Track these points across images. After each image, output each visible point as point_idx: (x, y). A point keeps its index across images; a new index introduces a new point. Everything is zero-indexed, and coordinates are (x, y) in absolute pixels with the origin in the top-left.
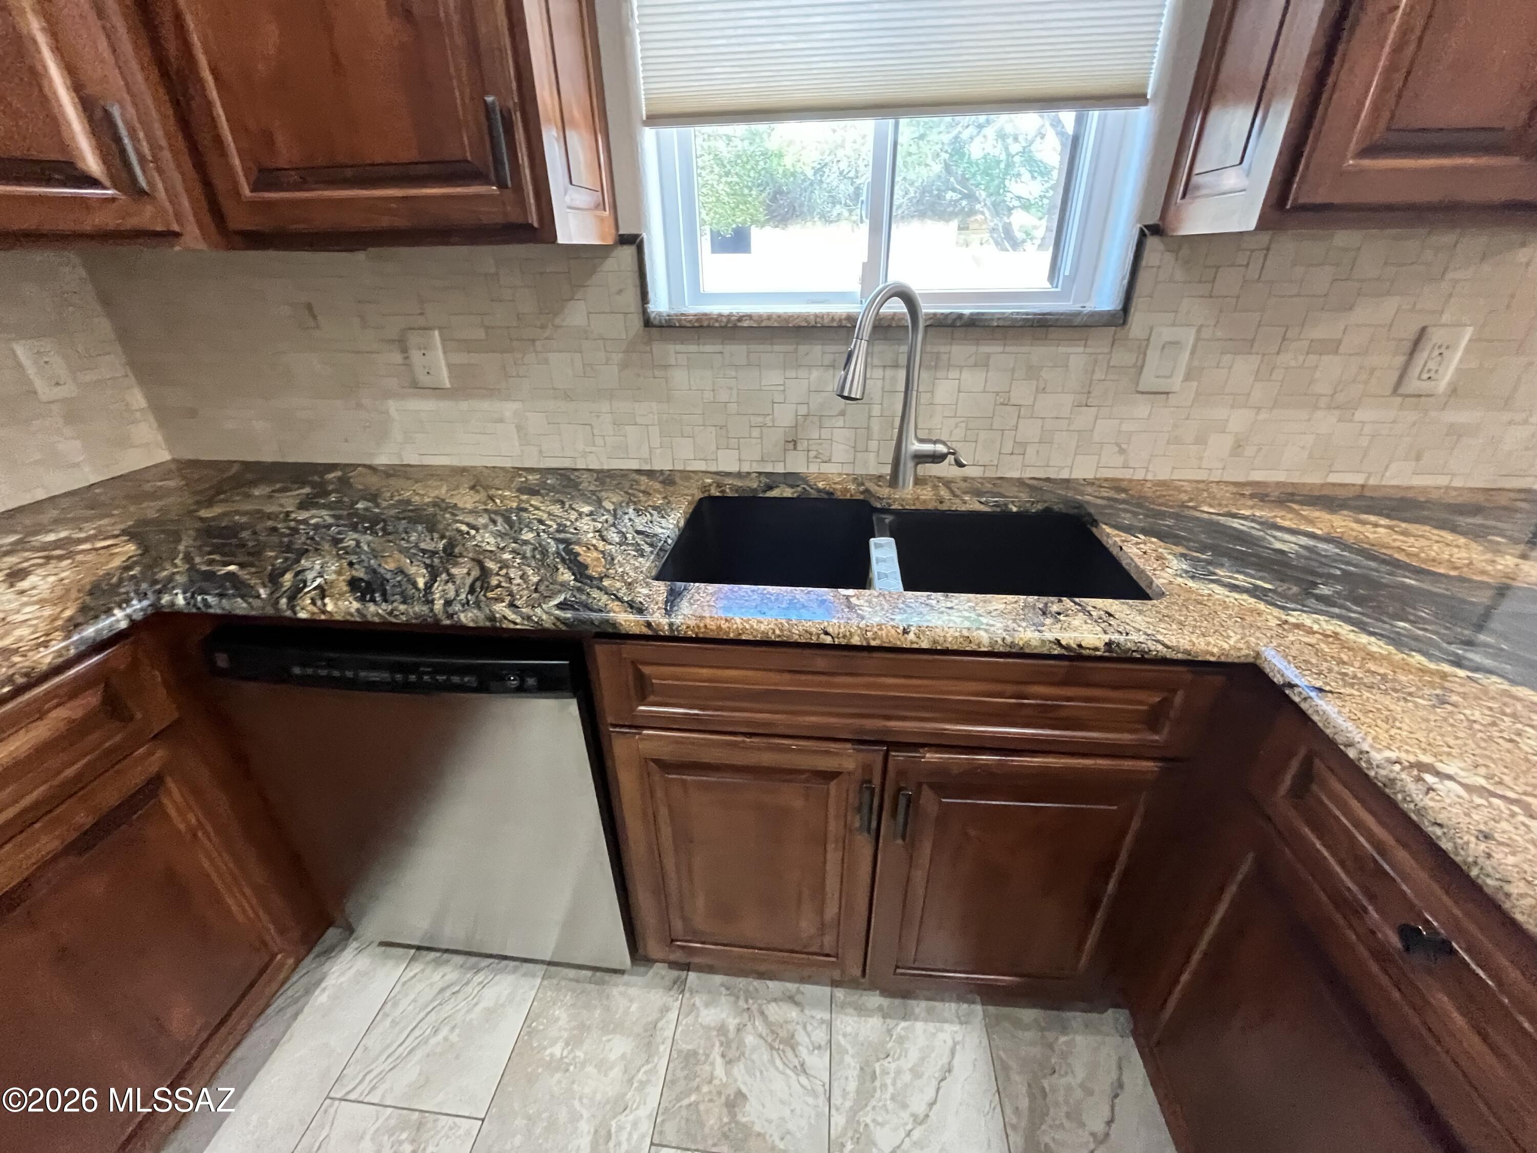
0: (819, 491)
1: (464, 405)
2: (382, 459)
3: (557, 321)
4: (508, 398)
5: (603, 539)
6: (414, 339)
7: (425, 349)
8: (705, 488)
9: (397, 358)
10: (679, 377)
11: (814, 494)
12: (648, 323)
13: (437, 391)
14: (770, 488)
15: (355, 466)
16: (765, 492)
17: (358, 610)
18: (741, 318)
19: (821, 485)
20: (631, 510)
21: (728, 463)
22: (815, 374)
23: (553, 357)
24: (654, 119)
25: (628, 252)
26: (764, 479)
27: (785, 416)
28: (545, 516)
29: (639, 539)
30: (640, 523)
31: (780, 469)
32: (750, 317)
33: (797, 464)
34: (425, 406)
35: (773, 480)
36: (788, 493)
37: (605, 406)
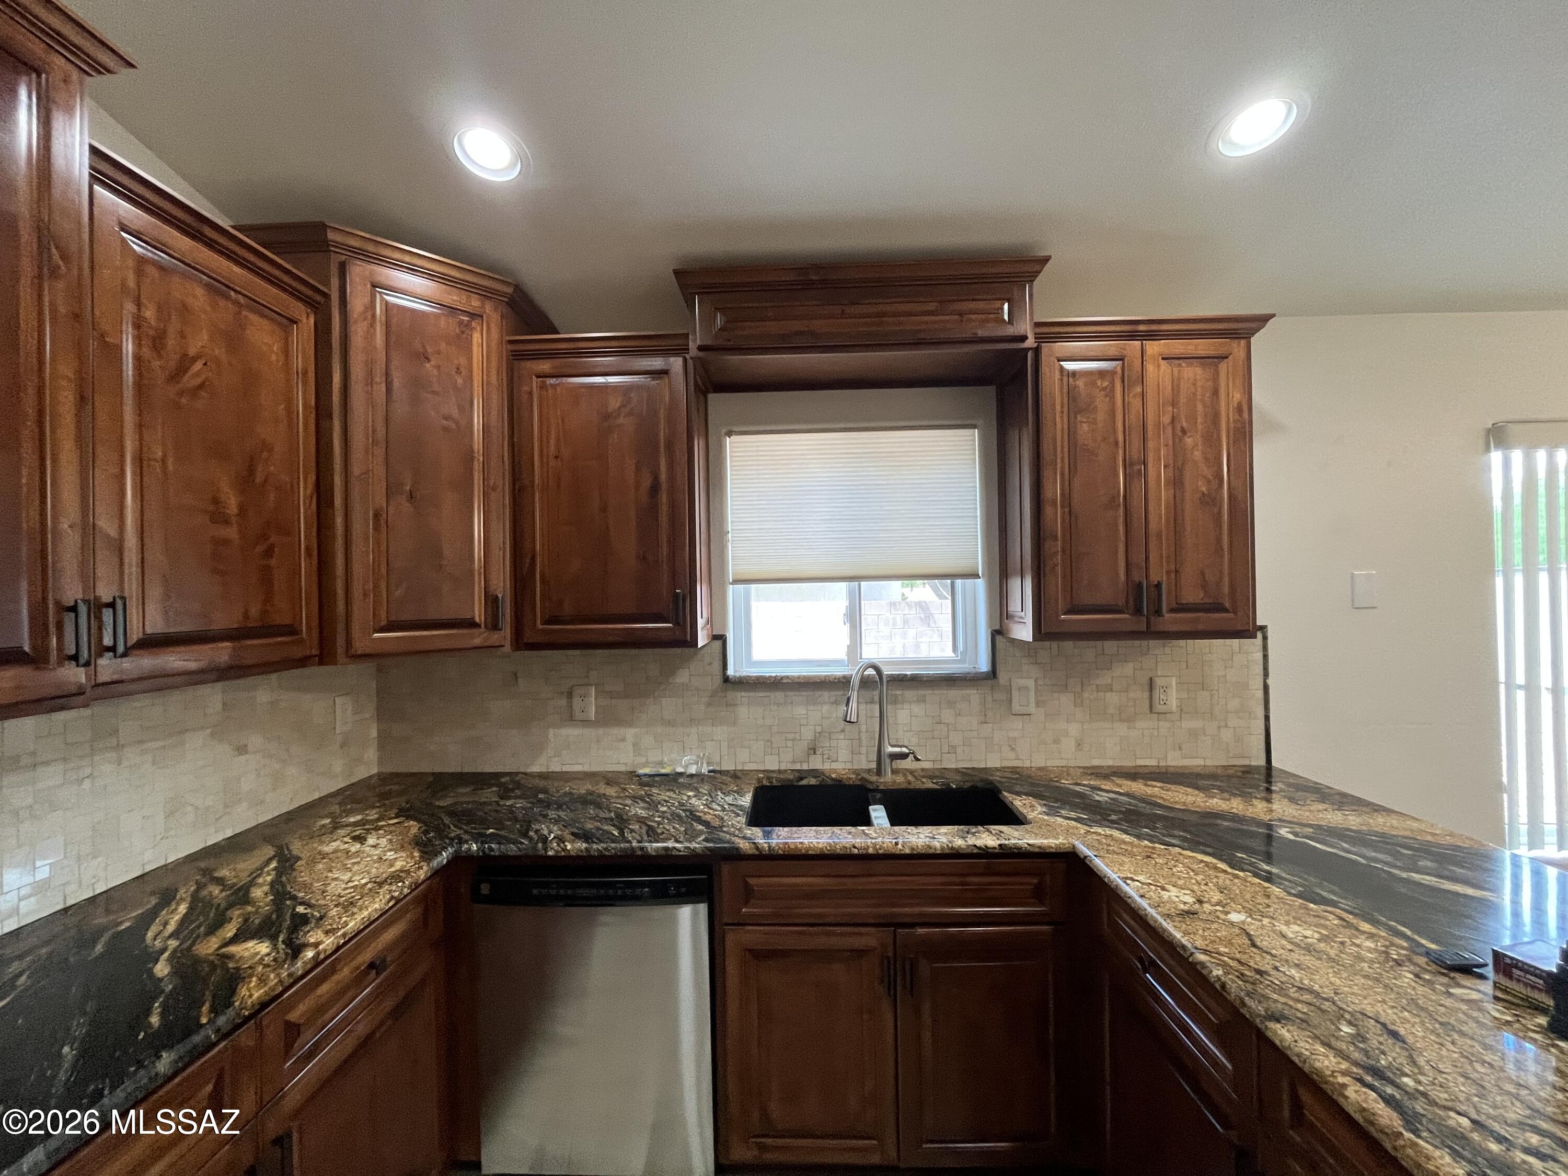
0: (833, 779)
1: (601, 731)
2: (535, 769)
3: (671, 681)
4: (630, 724)
5: (710, 808)
6: (578, 691)
7: (584, 696)
8: (759, 780)
9: (563, 702)
10: (743, 712)
11: (830, 782)
12: (726, 679)
13: (586, 723)
14: (802, 779)
15: (517, 773)
16: (798, 781)
17: (586, 848)
18: (782, 678)
19: (833, 776)
20: (719, 793)
21: (772, 764)
22: (825, 708)
23: (664, 700)
24: (736, 582)
25: (718, 644)
26: (797, 774)
27: (808, 734)
28: (667, 799)
29: (732, 808)
30: (729, 799)
31: (805, 767)
32: (787, 677)
33: (816, 763)
34: (572, 732)
35: (802, 774)
36: (813, 781)
37: (694, 730)
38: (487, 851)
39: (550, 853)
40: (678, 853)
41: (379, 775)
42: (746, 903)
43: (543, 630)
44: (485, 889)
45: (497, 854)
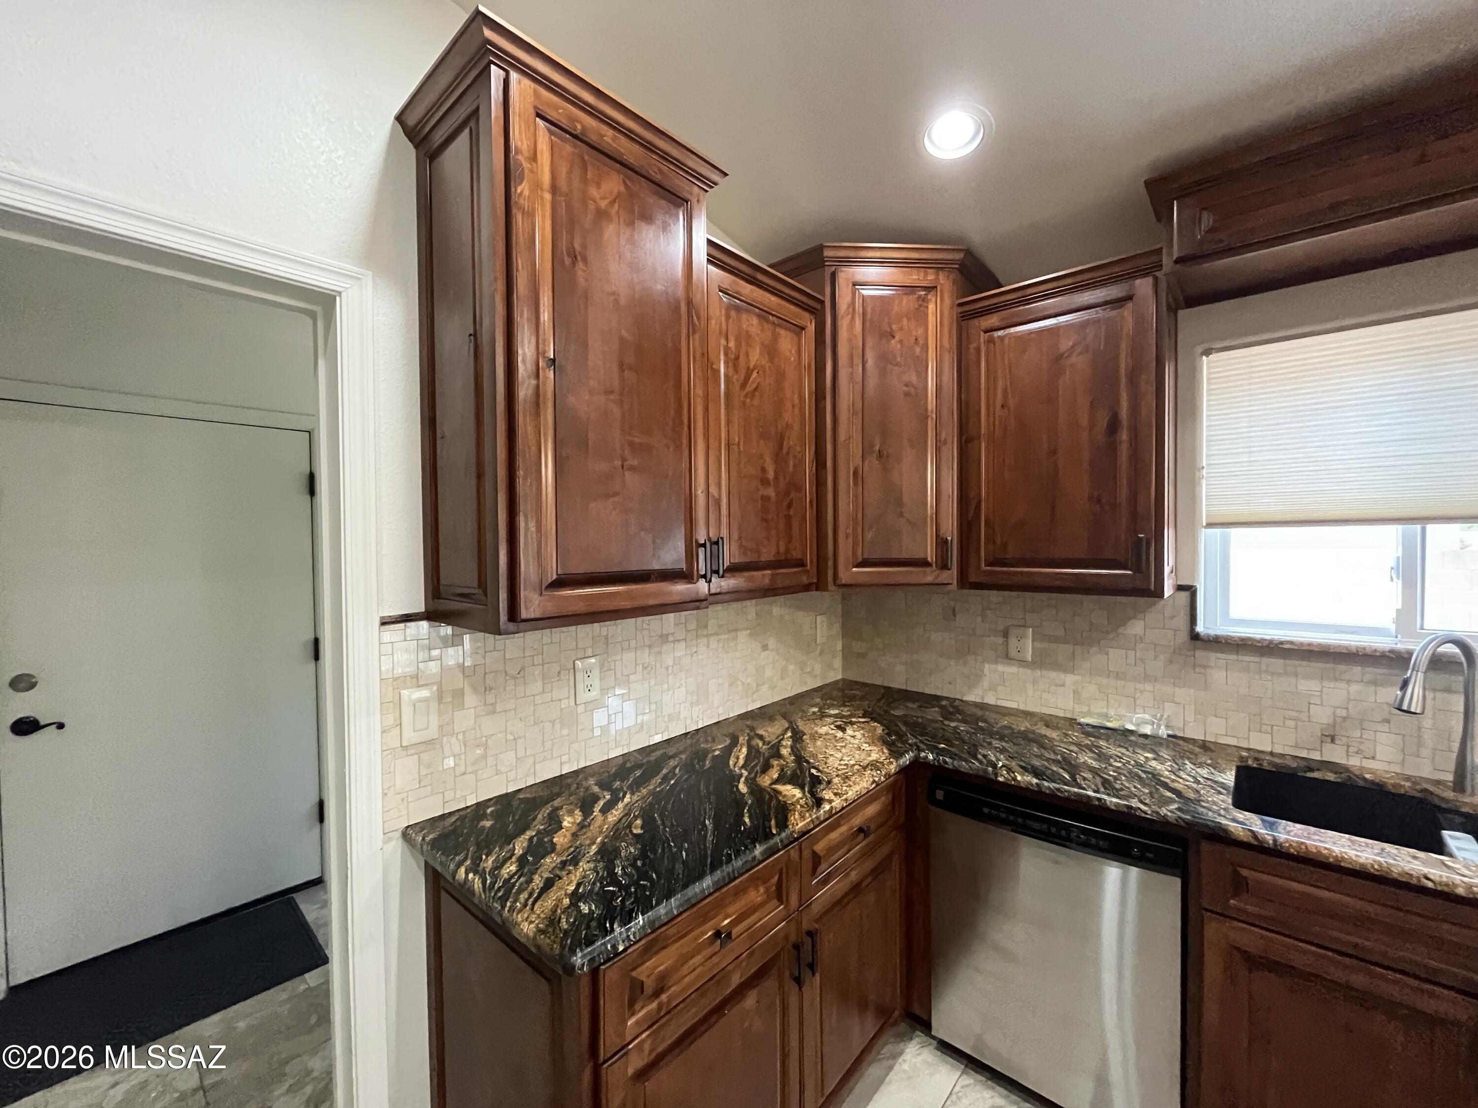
0: (1365, 779)
1: (1038, 673)
2: (971, 697)
3: (1121, 630)
4: (1072, 671)
5: (1178, 776)
6: (1013, 632)
7: (1020, 638)
8: (1242, 758)
9: (1000, 640)
10: (1218, 676)
11: (1361, 783)
12: (1195, 637)
13: (1022, 663)
14: (1311, 770)
15: (955, 700)
16: (1305, 772)
18: (1282, 643)
19: (1368, 776)
20: (1187, 762)
21: (1261, 742)
22: (1354, 688)
23: (1111, 651)
24: (1210, 525)
25: (1184, 596)
26: (1303, 764)
27: (1322, 716)
28: (1119, 754)
29: (1209, 783)
30: (1204, 772)
31: (1316, 756)
32: (1291, 643)
33: (1335, 754)
34: (1010, 670)
35: (1310, 765)
36: (1331, 777)
37: (1148, 687)
38: (941, 761)
39: (1001, 779)
40: (1143, 815)
41: (843, 680)
42: (1235, 895)
43: (986, 571)
44: (940, 795)
45: (951, 767)
